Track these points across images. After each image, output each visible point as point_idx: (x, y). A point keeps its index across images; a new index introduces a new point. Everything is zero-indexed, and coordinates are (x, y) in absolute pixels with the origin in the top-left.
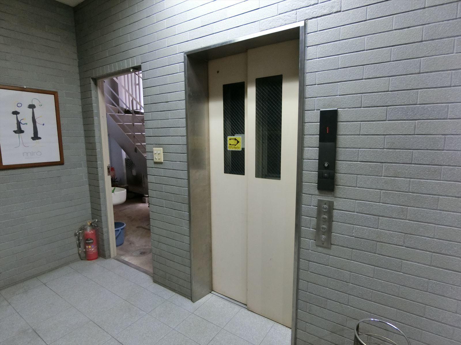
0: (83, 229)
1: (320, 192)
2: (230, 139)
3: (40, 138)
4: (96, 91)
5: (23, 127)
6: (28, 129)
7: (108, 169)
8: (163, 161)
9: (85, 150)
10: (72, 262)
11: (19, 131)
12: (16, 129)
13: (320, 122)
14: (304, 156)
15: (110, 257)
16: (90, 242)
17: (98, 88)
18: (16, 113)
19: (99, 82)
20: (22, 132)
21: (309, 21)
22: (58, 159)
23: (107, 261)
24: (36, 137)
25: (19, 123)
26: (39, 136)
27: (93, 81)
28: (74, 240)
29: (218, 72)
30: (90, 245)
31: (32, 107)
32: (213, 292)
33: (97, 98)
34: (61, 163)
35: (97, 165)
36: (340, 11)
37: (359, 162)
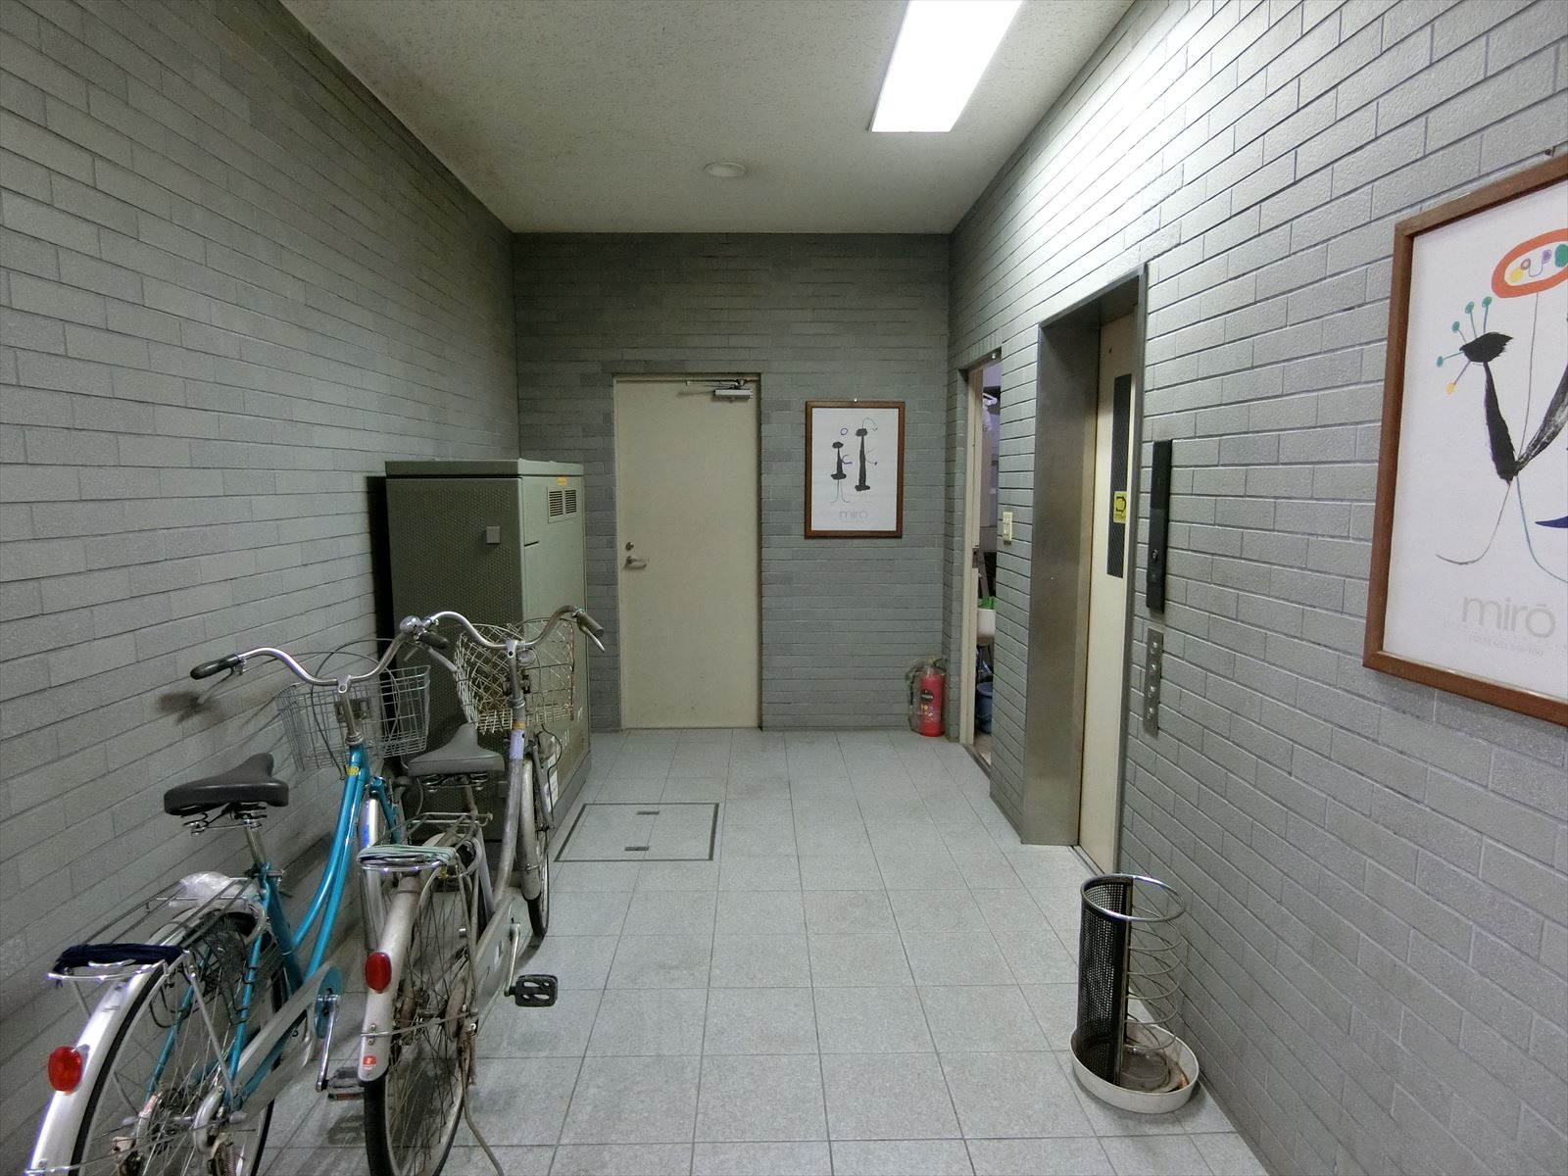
0: (920, 669)
1: (1152, 616)
2: (1118, 498)
3: (869, 488)
4: (966, 395)
5: (845, 469)
6: (852, 471)
7: (975, 553)
8: (1010, 539)
9: (943, 512)
10: (896, 727)
11: (839, 475)
12: (835, 472)
13: (1153, 467)
14: (1139, 536)
15: (957, 739)
16: (927, 697)
17: (970, 388)
18: (838, 445)
19: (973, 373)
20: (844, 476)
21: (1152, 262)
22: (893, 527)
23: (951, 746)
24: (862, 486)
25: (840, 462)
26: (867, 484)
27: (962, 374)
28: (904, 685)
29: (1110, 350)
30: (927, 704)
31: (862, 433)
32: (1077, 848)
33: (966, 408)
34: (896, 535)
35: (952, 543)
36: (1179, 244)
37: (1190, 553)
